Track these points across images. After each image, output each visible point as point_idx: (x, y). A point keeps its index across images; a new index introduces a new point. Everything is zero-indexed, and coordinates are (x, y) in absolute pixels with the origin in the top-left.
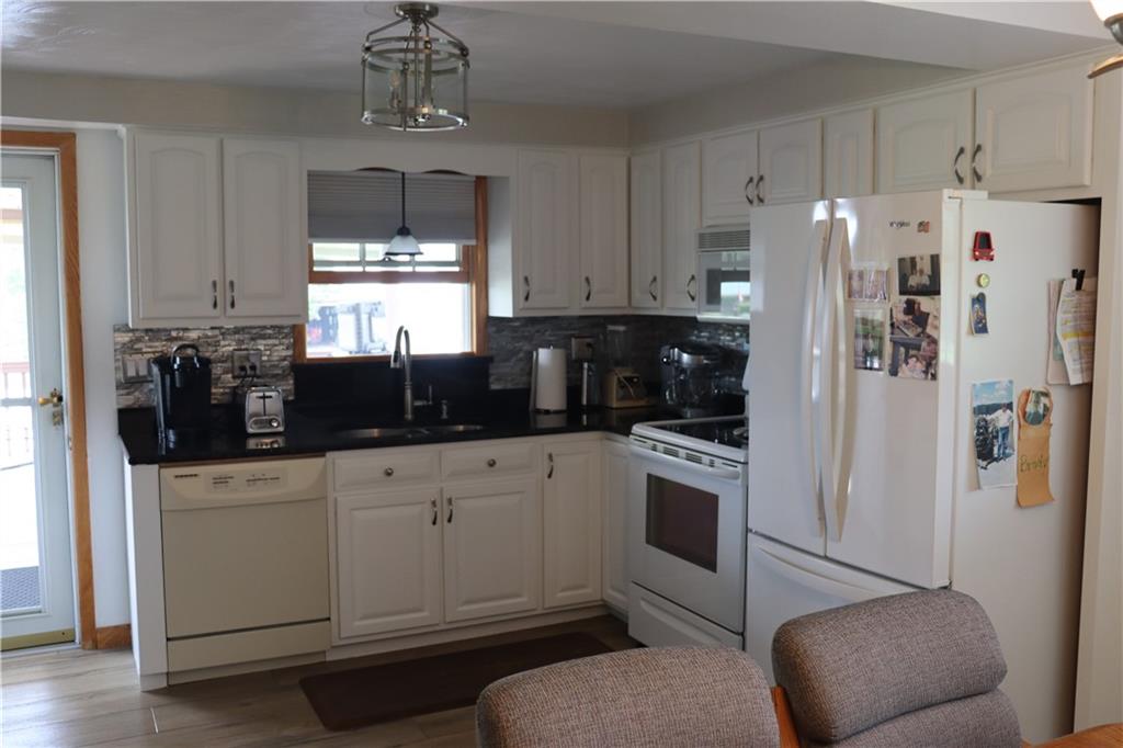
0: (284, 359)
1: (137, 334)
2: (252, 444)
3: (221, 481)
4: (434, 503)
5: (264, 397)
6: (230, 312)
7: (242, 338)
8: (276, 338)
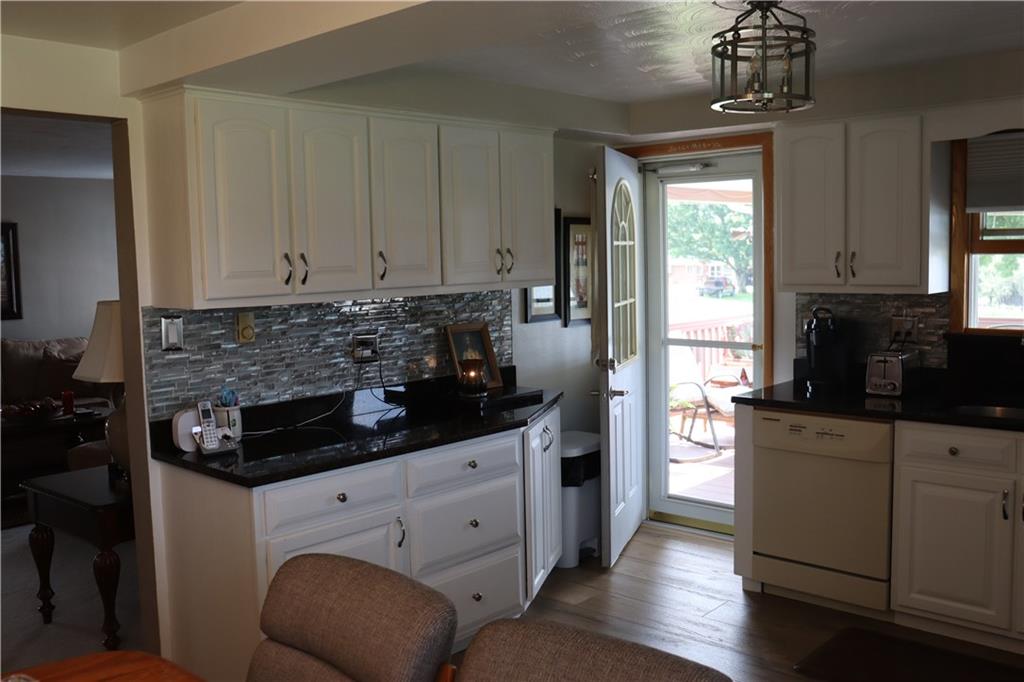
0: (941, 327)
1: (814, 297)
2: (869, 404)
3: (796, 429)
4: (1005, 496)
5: (885, 362)
6: (851, 280)
7: (900, 305)
8: (933, 307)
